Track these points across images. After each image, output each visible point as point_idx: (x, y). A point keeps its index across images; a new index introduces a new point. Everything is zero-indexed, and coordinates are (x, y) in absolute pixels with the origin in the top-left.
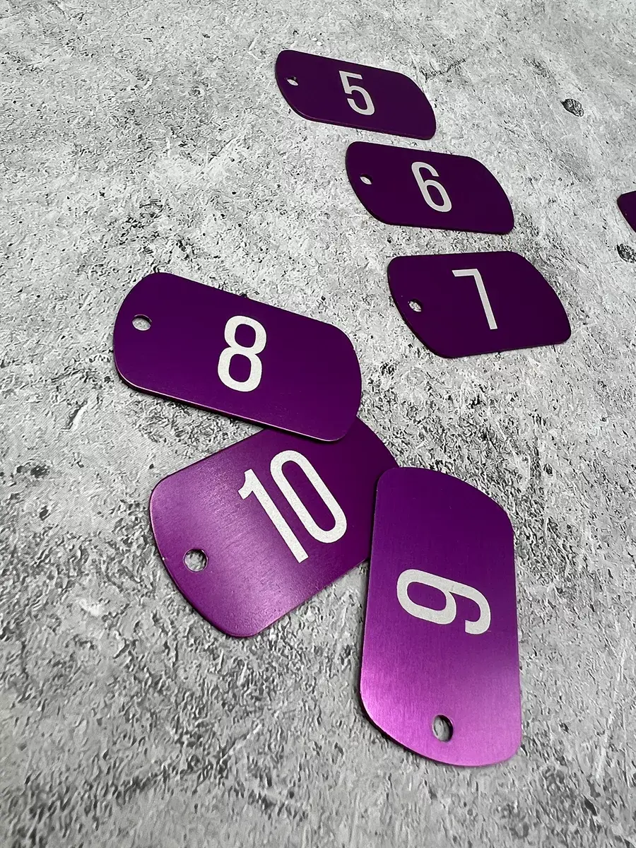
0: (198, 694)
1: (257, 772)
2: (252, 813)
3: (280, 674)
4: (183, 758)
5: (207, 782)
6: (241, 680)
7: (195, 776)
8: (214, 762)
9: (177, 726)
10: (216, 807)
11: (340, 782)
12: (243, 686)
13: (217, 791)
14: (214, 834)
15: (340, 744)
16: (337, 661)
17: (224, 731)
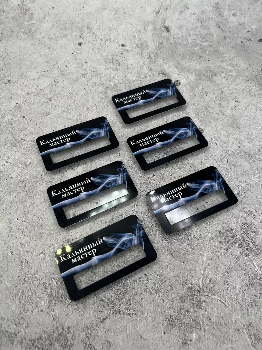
0: (111, 298)
1: (126, 309)
2: (127, 317)
3: (127, 289)
4: (111, 312)
5: (117, 314)
6: (119, 293)
7: (114, 314)
8: (117, 310)
9: (109, 306)
10: (120, 318)
11: (143, 305)
12: (120, 294)
13: (119, 315)
14: (121, 323)
15: (142, 298)
16: (138, 281)
17: (118, 304)
